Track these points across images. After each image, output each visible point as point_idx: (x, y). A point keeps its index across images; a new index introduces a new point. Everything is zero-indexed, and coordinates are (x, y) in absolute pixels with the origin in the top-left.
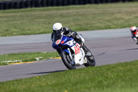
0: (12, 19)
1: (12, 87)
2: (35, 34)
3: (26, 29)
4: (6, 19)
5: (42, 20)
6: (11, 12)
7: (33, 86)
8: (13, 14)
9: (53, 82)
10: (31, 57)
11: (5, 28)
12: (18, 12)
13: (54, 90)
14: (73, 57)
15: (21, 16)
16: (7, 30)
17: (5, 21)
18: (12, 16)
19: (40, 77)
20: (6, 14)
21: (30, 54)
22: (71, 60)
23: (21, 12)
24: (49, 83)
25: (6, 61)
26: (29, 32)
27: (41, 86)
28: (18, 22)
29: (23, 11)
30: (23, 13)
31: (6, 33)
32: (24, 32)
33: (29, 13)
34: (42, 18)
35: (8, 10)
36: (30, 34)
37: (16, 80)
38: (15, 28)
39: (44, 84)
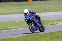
0: (58, 4)
1: (57, 34)
16: (55, 9)
25: (55, 23)
31: (55, 10)
37: (59, 32)
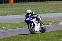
0: (39, 6)
2: (49, 13)
3: (45, 10)
4: (36, 6)
5: (52, 7)
6: (39, 3)
7: (47, 36)
8: (39, 4)
9: (57, 35)
10: (47, 23)
11: (36, 10)
12: (42, 3)
13: (57, 38)
14: (34, 27)
15: (43, 5)
16: (36, 11)
17: (36, 7)
18: (39, 5)
19: (51, 32)
20: (36, 4)
21: (47, 22)
22: (33, 29)
23: (43, 3)
24: (55, 35)
26: (46, 12)
27: (51, 36)
28: (42, 8)
29: (44, 3)
30: (44, 4)
32: (44, 12)
33: (47, 4)
34: (52, 6)
35: (37, 2)
36: (47, 13)
38: (40, 10)
39: (52, 36)
